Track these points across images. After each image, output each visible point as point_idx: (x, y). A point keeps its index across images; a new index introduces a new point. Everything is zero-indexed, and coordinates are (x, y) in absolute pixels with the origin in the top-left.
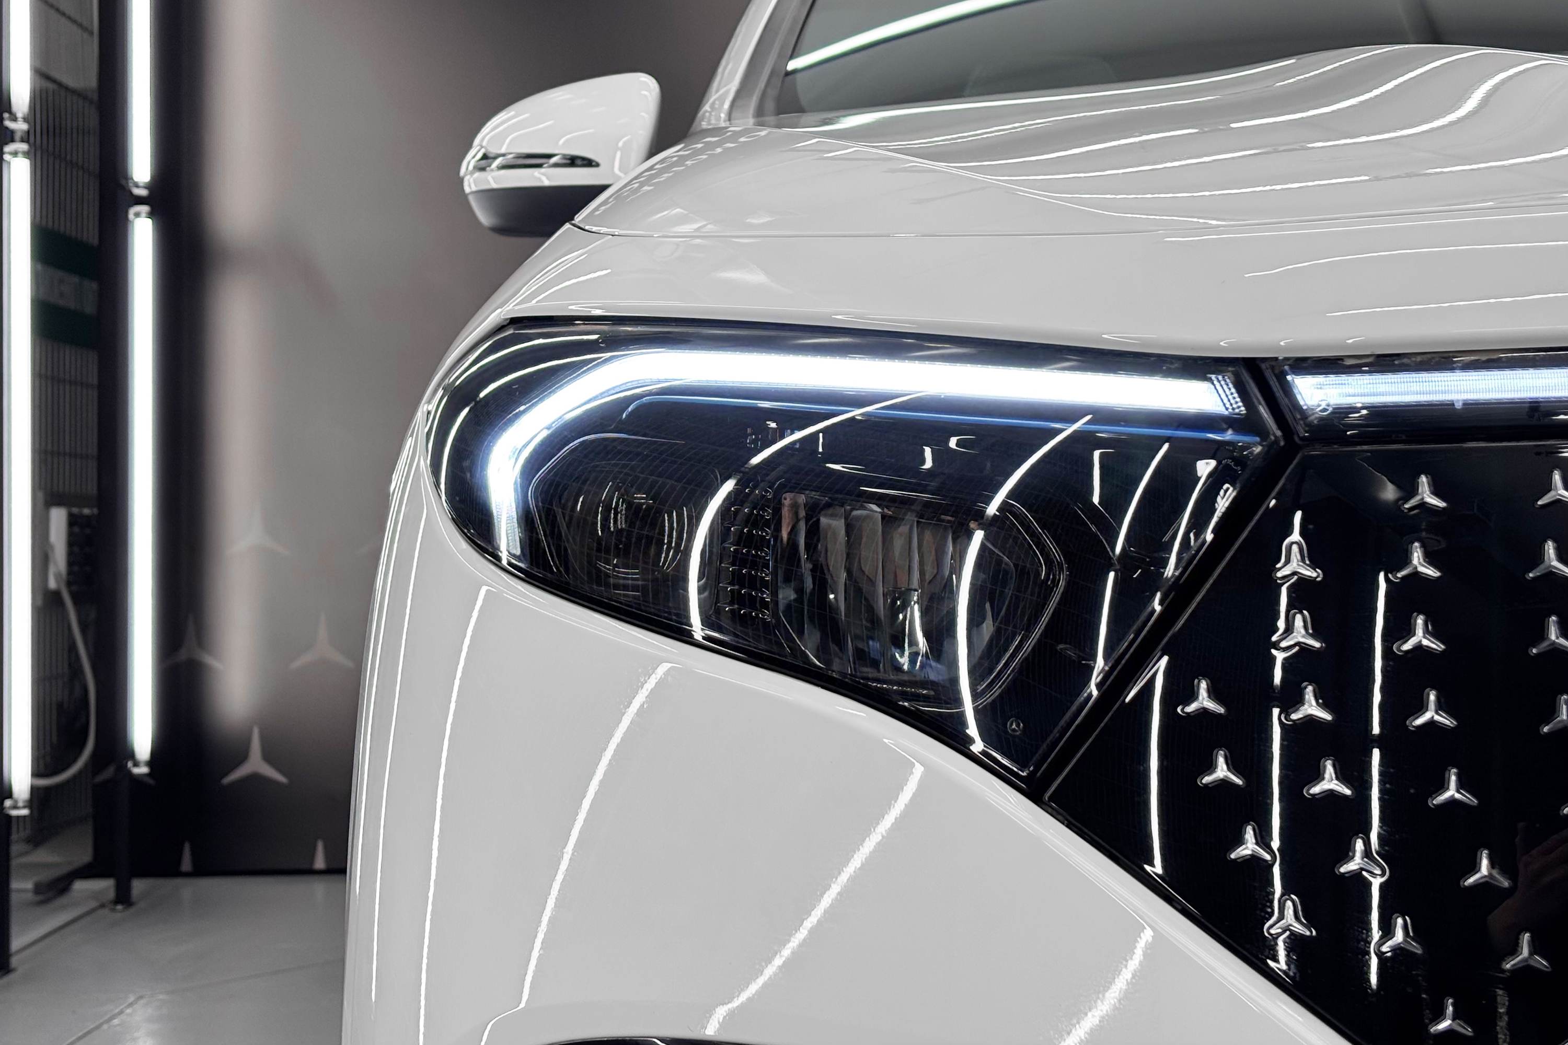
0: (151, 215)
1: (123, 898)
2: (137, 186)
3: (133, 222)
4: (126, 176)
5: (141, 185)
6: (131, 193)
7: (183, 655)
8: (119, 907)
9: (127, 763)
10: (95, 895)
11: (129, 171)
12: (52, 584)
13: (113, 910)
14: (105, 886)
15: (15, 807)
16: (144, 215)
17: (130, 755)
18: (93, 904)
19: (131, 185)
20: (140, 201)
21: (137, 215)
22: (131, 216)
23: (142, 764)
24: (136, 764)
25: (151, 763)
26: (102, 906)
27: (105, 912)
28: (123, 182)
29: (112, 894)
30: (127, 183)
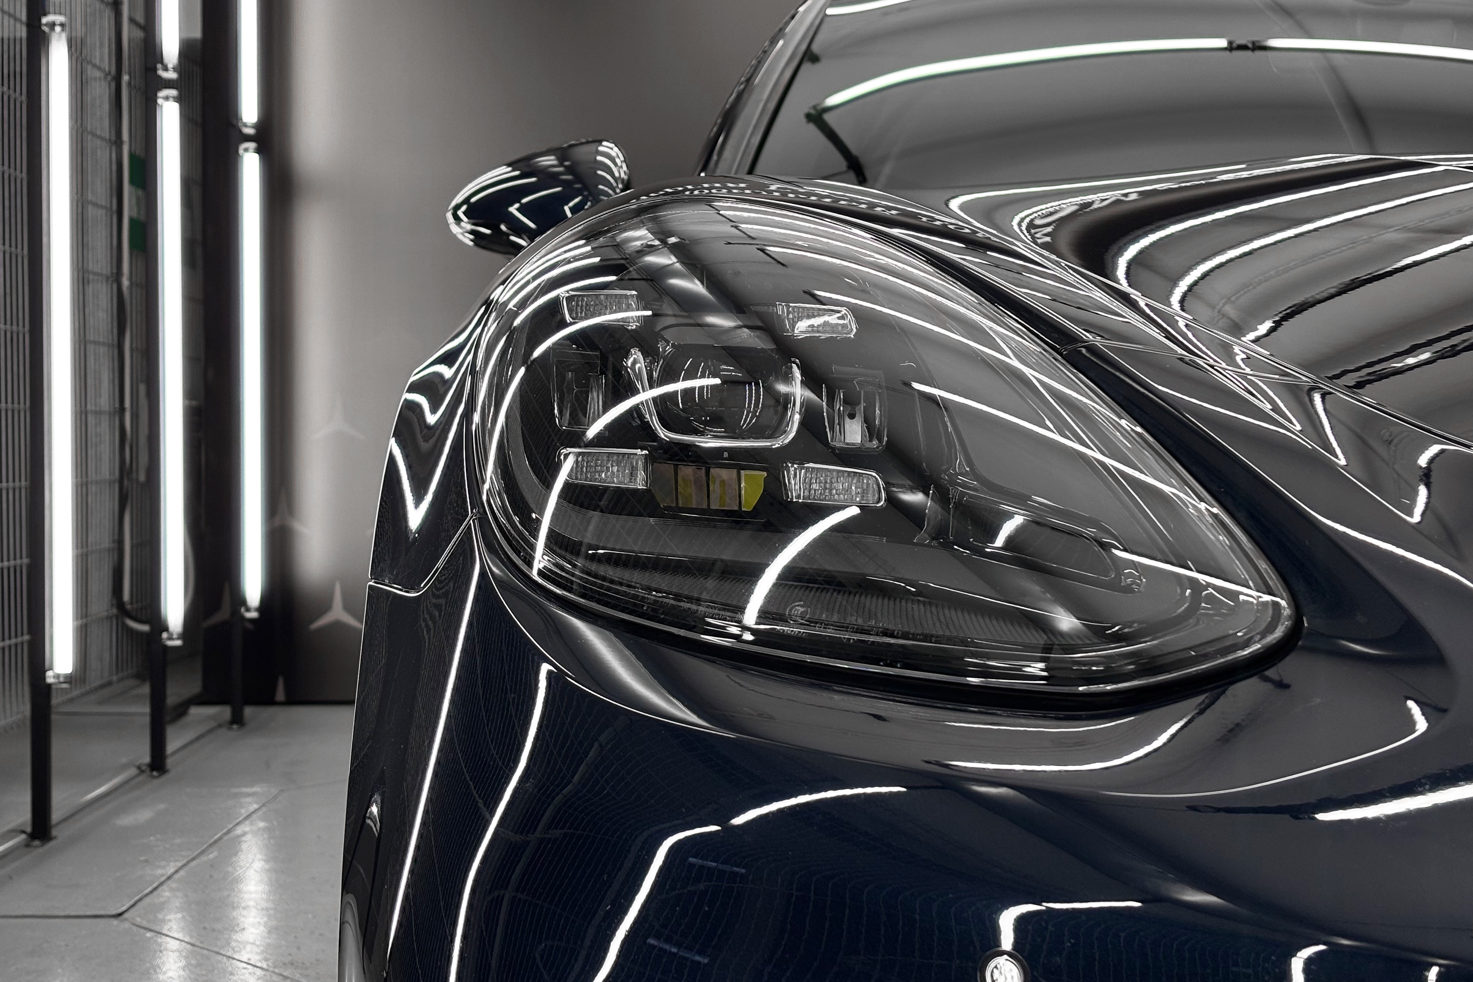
0: (258, 151)
1: (237, 720)
2: (246, 125)
3: (242, 157)
4: (237, 118)
5: (249, 124)
6: (240, 131)
8: (234, 727)
9: (240, 609)
10: (211, 718)
11: (239, 113)
13: (229, 729)
16: (252, 150)
17: (241, 601)
18: (213, 724)
20: (248, 138)
21: (246, 150)
22: (241, 151)
23: (252, 610)
24: (248, 610)
25: (260, 609)
26: (220, 726)
27: (223, 731)
28: (234, 122)
29: (227, 718)
30: (238, 124)
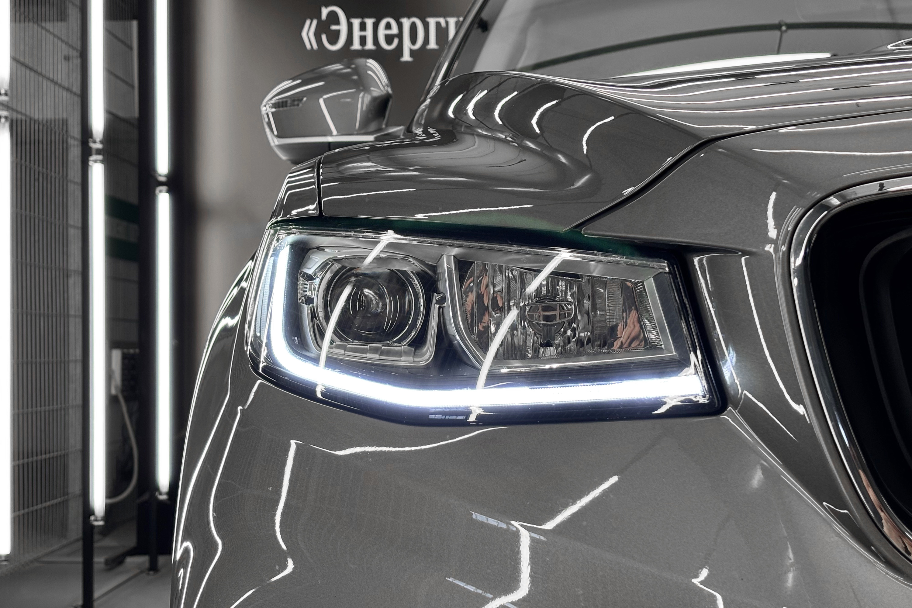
0: (168, 191)
1: (153, 567)
2: (160, 175)
3: (158, 196)
4: (154, 171)
5: (163, 175)
6: (157, 180)
8: (151, 573)
9: (155, 493)
10: (138, 565)
11: (156, 167)
12: (113, 392)
13: (148, 574)
14: (143, 560)
16: (165, 191)
17: (157, 488)
18: (137, 571)
19: (156, 175)
20: (162, 184)
21: (161, 191)
22: (157, 192)
23: (164, 494)
24: (161, 494)
25: (169, 493)
26: (142, 572)
27: (144, 575)
28: (153, 174)
29: (147, 565)
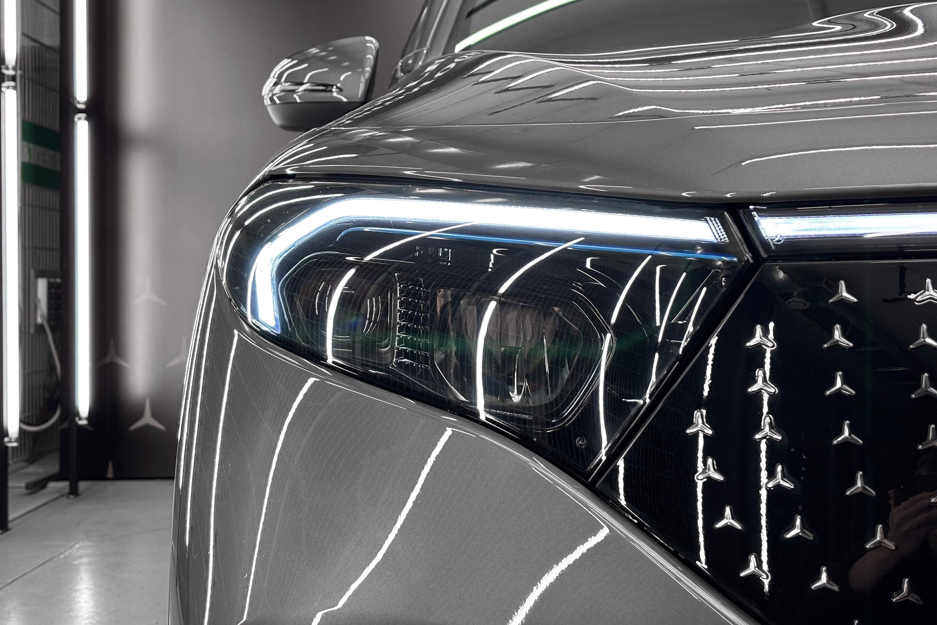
0: (87, 119)
1: (74, 492)
2: (79, 103)
3: (77, 122)
4: (74, 98)
5: (81, 102)
6: (76, 107)
7: (108, 360)
8: (72, 496)
9: (75, 418)
10: (59, 490)
11: (75, 94)
13: (68, 498)
14: (64, 485)
15: (10, 442)
16: (83, 119)
17: (77, 414)
18: (58, 495)
19: (75, 102)
20: (81, 111)
21: (79, 119)
22: (76, 119)
23: (83, 419)
24: (80, 419)
25: (89, 418)
26: (62, 496)
27: (64, 499)
28: (71, 100)
29: (67, 490)
30: (74, 101)
